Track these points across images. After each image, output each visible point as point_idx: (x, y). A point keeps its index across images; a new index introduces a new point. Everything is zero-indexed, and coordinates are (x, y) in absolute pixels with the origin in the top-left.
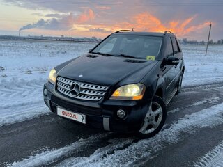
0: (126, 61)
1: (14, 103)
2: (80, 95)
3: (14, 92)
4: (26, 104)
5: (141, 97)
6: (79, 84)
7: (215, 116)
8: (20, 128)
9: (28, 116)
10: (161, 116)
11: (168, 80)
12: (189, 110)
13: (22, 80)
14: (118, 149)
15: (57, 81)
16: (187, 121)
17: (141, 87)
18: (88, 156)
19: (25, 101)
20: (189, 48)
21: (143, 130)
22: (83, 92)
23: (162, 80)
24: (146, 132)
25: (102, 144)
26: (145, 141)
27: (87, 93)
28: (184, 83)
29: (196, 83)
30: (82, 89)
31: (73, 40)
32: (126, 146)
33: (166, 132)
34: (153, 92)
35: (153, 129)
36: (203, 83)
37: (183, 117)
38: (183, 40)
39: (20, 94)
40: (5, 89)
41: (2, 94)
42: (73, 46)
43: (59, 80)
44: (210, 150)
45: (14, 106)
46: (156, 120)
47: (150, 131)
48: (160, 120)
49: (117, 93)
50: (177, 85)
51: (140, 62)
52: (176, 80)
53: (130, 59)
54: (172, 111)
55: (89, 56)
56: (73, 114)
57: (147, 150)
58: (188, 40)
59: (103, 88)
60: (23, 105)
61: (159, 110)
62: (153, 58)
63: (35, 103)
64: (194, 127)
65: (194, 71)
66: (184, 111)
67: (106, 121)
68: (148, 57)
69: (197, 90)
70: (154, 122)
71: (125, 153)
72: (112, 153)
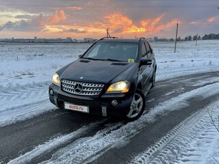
0: (113, 64)
1: (17, 105)
2: (83, 92)
3: (13, 96)
4: (29, 105)
5: (127, 91)
6: (81, 84)
7: (181, 102)
8: (33, 123)
9: (35, 114)
10: (142, 104)
11: (145, 77)
12: (162, 99)
13: (18, 84)
14: (113, 130)
15: (62, 83)
16: (161, 107)
17: (127, 83)
18: (92, 136)
19: (26, 102)
20: (160, 45)
21: (130, 115)
22: (85, 90)
23: (140, 77)
24: (132, 117)
25: (100, 127)
26: (132, 123)
27: (88, 90)
28: (157, 78)
29: (166, 78)
30: (84, 88)
31: (46, 42)
32: (118, 128)
33: (146, 116)
34: (135, 86)
35: (137, 114)
36: (172, 77)
37: (158, 104)
38: (155, 38)
39: (19, 97)
40: (3, 94)
41: (2, 98)
42: (48, 48)
43: (63, 82)
44: (177, 125)
45: (18, 107)
46: (139, 107)
47: (134, 116)
48: (141, 107)
49: (111, 89)
50: (152, 80)
51: (123, 65)
52: (151, 77)
53: (116, 62)
54: (149, 101)
55: (82, 61)
56: (79, 107)
57: (134, 128)
58: (159, 38)
59: (100, 86)
60: (26, 105)
61: (140, 100)
62: (133, 60)
63: (36, 103)
64: (166, 111)
65: (165, 68)
66: (158, 100)
67: (104, 109)
68: (129, 60)
69: (168, 83)
70: (137, 109)
71: (119, 132)
72: (109, 132)
